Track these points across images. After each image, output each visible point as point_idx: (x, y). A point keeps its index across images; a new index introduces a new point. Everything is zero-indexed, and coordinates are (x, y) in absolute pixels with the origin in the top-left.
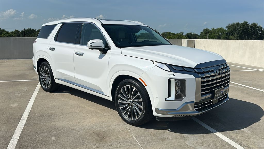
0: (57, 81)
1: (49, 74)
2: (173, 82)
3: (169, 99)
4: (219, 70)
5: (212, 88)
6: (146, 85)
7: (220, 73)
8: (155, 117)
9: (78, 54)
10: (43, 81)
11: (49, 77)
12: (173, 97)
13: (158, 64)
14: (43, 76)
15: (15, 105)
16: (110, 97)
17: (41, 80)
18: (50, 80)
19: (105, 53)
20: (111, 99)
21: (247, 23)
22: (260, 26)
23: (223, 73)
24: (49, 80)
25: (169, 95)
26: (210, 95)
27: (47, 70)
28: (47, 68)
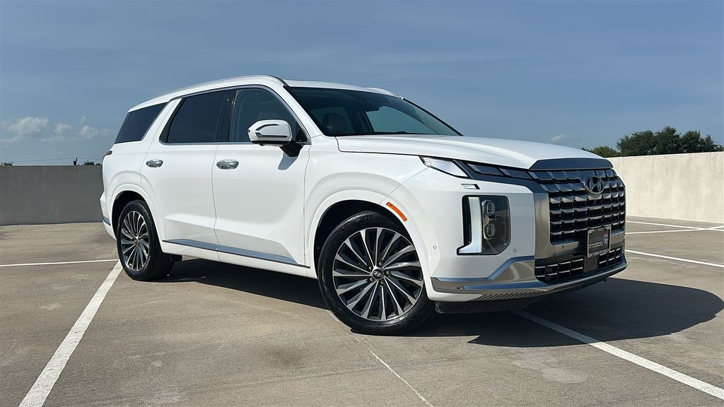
0: (166, 248)
1: (144, 231)
2: (475, 204)
3: (466, 250)
4: (595, 180)
5: (577, 225)
6: (405, 219)
7: (596, 187)
8: (433, 302)
9: (222, 166)
10: (128, 254)
11: (146, 240)
12: (476, 245)
13: (434, 163)
14: (128, 239)
15: (54, 306)
16: (309, 268)
17: (124, 250)
18: (148, 246)
19: (296, 154)
20: (312, 273)
21: (674, 131)
22: (709, 138)
23: (607, 191)
24: (145, 246)
25: (467, 239)
26: (573, 245)
27: (141, 221)
28: (140, 215)
